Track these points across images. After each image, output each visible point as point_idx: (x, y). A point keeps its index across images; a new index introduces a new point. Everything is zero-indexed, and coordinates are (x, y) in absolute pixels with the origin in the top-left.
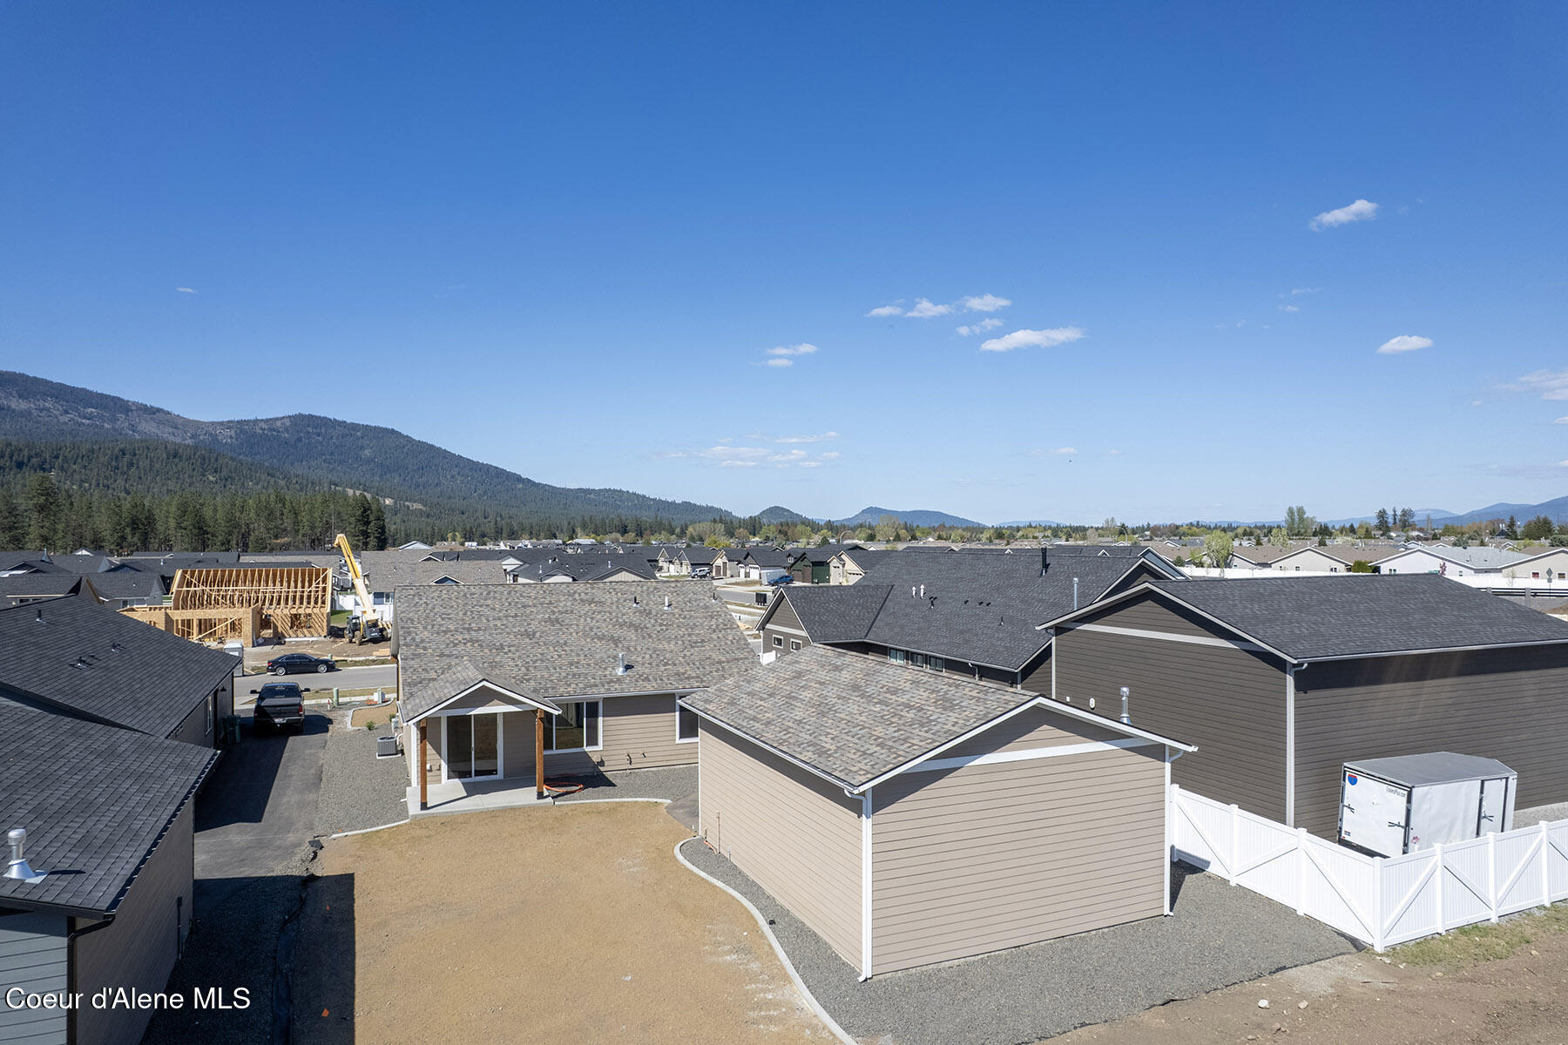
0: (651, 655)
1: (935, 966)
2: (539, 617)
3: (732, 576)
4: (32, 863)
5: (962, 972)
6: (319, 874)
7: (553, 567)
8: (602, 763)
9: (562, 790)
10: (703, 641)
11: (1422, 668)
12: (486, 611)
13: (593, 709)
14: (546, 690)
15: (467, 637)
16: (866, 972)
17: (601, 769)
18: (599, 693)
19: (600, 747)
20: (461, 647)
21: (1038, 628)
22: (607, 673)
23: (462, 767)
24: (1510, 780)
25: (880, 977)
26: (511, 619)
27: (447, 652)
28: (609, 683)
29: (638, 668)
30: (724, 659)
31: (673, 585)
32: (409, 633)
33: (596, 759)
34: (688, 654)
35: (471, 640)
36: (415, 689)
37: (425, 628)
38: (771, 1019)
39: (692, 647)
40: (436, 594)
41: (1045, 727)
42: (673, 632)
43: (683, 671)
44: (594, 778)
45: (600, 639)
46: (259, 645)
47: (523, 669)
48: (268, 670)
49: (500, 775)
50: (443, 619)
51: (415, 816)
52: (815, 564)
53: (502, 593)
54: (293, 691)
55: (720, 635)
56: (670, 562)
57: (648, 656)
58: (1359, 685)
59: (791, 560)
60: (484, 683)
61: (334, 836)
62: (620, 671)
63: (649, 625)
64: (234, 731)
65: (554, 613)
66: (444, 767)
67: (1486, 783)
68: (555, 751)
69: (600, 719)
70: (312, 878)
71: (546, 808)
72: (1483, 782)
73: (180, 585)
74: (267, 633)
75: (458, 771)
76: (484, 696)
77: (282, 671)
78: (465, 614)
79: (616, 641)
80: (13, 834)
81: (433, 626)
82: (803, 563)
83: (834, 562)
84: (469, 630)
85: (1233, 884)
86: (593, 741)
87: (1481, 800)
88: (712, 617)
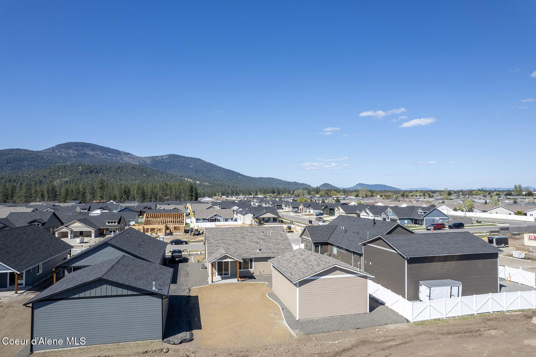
0: (266, 247)
1: (312, 319)
2: (239, 236)
3: (305, 212)
4: (156, 288)
5: (318, 320)
6: (191, 295)
7: (248, 211)
8: (253, 273)
9: (244, 279)
10: (279, 243)
11: (446, 259)
12: (226, 235)
13: (251, 260)
14: (240, 255)
15: (222, 241)
16: (298, 319)
17: (253, 275)
18: (253, 256)
19: (253, 269)
20: (221, 244)
21: (359, 244)
22: (255, 251)
23: (220, 273)
24: (460, 287)
25: (301, 320)
26: (232, 237)
27: (217, 246)
28: (255, 254)
29: (262, 250)
30: (284, 248)
31: (273, 228)
32: (209, 240)
33: (252, 272)
34: (275, 247)
35: (223, 242)
36: (210, 254)
37: (212, 239)
38: (277, 326)
39: (276, 245)
40: (215, 230)
41: (338, 271)
42: (272, 241)
43: (273, 251)
44: (251, 277)
45: (254, 242)
46: (166, 235)
47: (235, 250)
48: (170, 243)
49: (229, 275)
50: (216, 237)
51: (210, 284)
52: (330, 209)
53: (230, 230)
54: (180, 252)
55: (284, 242)
56: (286, 206)
57: (265, 247)
58: (427, 263)
59: (323, 208)
60: (226, 254)
61: (193, 288)
62: (258, 251)
63: (266, 239)
64: (167, 262)
65: (243, 235)
66: (217, 273)
67: (452, 287)
68: (242, 270)
69: (253, 263)
70: (190, 296)
71: (239, 283)
72: (451, 287)
73: (146, 218)
74: (168, 231)
75: (220, 274)
76: (226, 257)
77: (174, 244)
78: (222, 236)
79: (258, 243)
80: (154, 283)
81: (214, 239)
82: (327, 209)
83: (336, 209)
84: (223, 240)
85: (389, 308)
86: (251, 268)
87: (451, 291)
88: (282, 237)
